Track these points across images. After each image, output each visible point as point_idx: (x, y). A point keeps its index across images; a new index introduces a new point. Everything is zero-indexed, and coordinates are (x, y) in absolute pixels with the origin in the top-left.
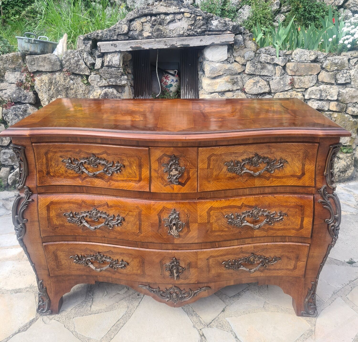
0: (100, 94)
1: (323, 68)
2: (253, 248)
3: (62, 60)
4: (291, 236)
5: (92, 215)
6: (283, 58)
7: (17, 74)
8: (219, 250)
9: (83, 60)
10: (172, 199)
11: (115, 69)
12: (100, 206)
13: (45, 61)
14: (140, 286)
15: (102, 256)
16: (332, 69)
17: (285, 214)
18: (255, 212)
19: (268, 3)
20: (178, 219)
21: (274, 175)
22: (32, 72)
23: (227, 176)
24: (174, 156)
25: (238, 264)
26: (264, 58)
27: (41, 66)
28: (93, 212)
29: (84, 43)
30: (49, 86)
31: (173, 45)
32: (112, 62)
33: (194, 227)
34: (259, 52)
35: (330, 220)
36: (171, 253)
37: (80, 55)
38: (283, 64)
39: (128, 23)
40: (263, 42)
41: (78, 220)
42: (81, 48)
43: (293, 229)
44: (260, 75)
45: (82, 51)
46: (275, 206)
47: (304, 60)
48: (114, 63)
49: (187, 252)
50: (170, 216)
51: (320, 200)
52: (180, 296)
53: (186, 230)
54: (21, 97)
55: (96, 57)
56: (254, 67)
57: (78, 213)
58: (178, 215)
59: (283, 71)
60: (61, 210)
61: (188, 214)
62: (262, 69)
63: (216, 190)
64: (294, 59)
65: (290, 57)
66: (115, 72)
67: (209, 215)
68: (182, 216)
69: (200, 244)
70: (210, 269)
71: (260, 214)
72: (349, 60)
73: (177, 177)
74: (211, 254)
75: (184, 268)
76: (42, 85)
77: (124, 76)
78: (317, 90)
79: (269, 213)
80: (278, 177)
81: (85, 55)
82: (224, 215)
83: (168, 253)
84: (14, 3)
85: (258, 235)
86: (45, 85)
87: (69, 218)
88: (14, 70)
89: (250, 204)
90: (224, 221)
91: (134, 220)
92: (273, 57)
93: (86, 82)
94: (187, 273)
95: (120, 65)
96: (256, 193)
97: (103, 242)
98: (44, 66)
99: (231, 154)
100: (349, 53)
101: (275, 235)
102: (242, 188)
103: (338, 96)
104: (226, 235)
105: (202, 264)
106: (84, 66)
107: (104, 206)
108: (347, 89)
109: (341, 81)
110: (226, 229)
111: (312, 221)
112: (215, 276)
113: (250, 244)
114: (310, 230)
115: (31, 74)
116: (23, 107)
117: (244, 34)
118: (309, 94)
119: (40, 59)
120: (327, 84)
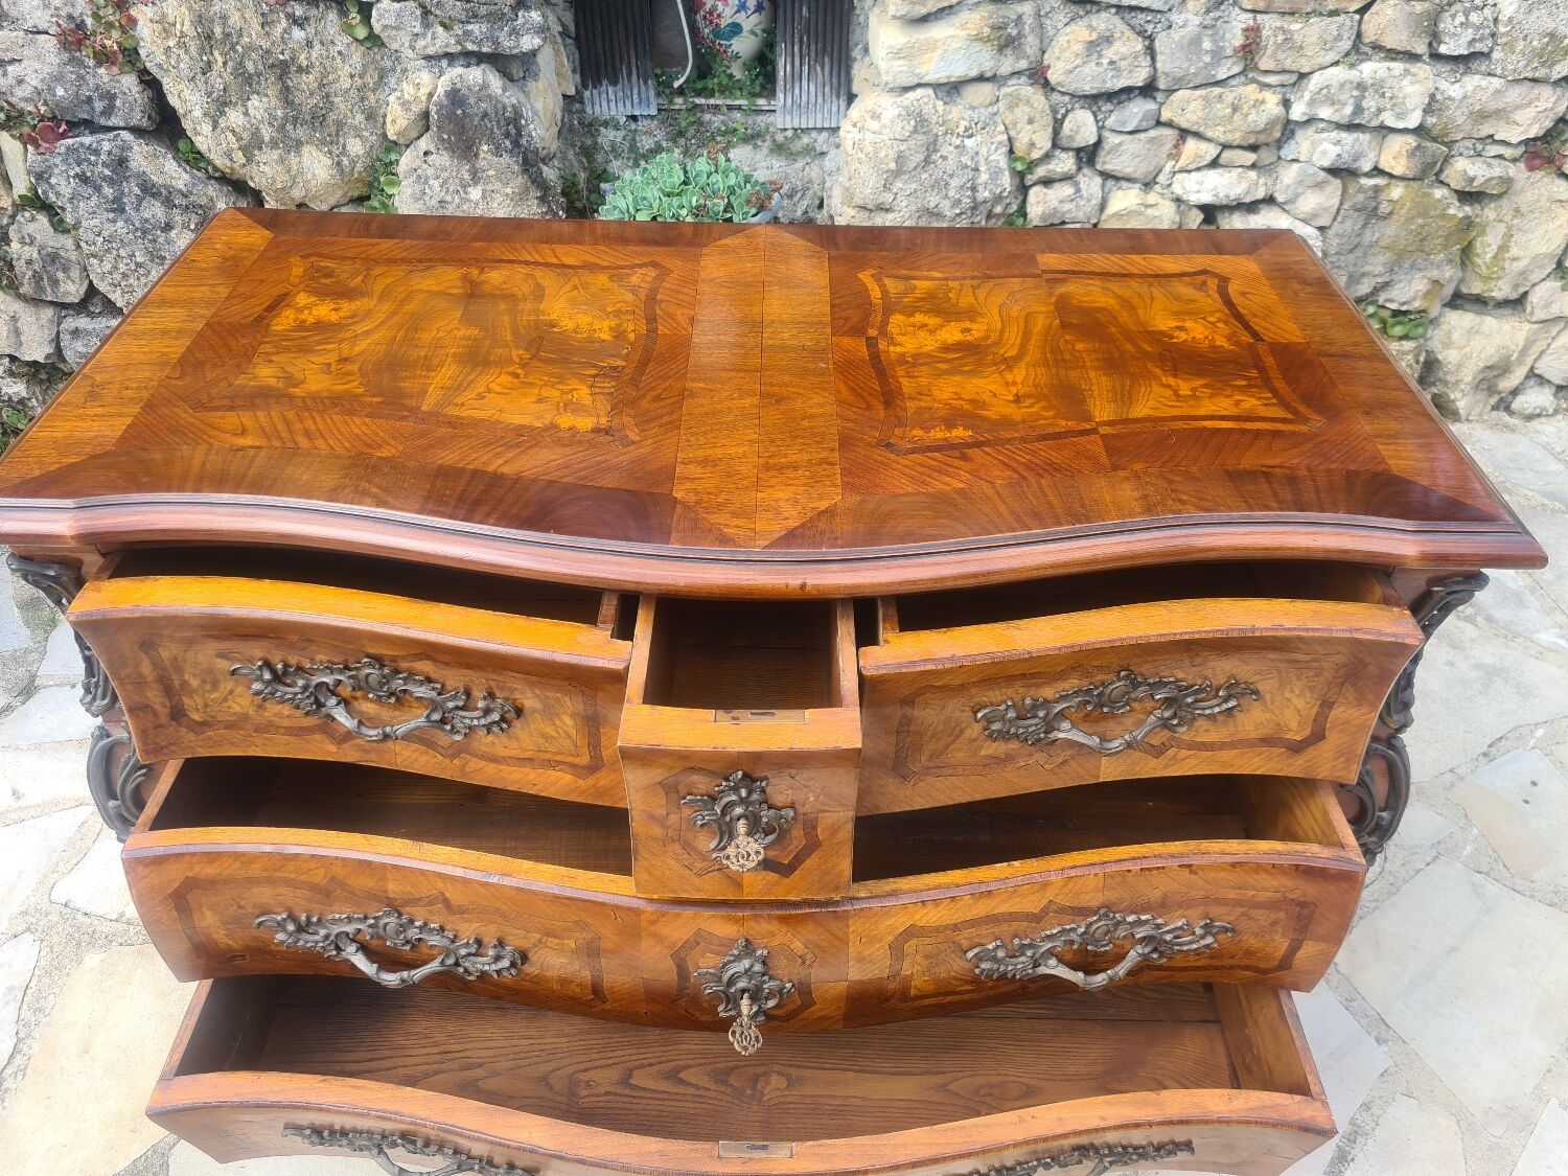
0: (431, 95)
30: (202, 51)
54: (89, 100)
76: (171, 44)
77: (528, 8)
78: (1348, 86)
86: (182, 45)
93: (361, 33)
103: (1424, 111)
108: (1472, 82)
109: (1452, 46)
116: (106, 146)
118: (1312, 102)
120: (1393, 54)
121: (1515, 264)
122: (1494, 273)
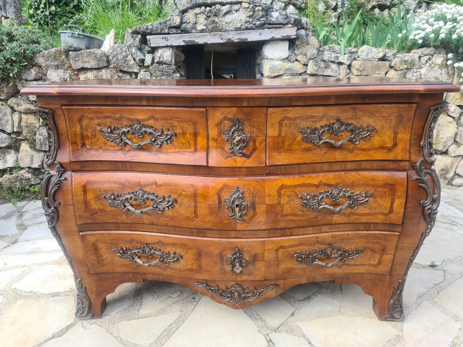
1: (391, 67)
2: (331, 238)
3: (109, 56)
4: (377, 223)
5: (137, 197)
6: (348, 56)
7: (60, 72)
8: (290, 239)
9: (132, 55)
10: (234, 175)
11: (167, 65)
12: (147, 185)
13: (90, 56)
14: (196, 284)
15: (150, 248)
16: (401, 67)
17: (372, 195)
18: (335, 192)
19: (326, 15)
20: (242, 198)
21: (359, 146)
22: (77, 69)
23: (302, 147)
24: (238, 119)
25: (312, 257)
26: (329, 55)
27: (85, 62)
28: (139, 192)
29: (132, 37)
31: (229, 39)
32: (164, 58)
33: (261, 208)
34: (322, 50)
35: (426, 202)
36: (233, 242)
37: (128, 50)
38: (348, 63)
39: (181, 14)
40: (326, 41)
41: (121, 203)
42: (129, 43)
43: (381, 213)
44: (323, 76)
45: (130, 46)
46: (359, 186)
47: (371, 58)
48: (165, 58)
49: (252, 241)
50: (232, 195)
51: (415, 177)
52: (243, 296)
53: (251, 213)
55: (146, 53)
56: (317, 66)
57: (121, 195)
58: (242, 194)
59: (348, 71)
60: (100, 191)
61: (254, 193)
62: (326, 68)
63: (288, 163)
64: (361, 57)
65: (356, 55)
66: (167, 70)
67: (280, 195)
68: (247, 195)
69: (268, 231)
70: (279, 262)
71: (341, 194)
72: (420, 57)
73: (241, 146)
74: (281, 244)
75: (248, 262)
77: (176, 73)
79: (352, 193)
80: (364, 149)
81: (134, 50)
82: (297, 195)
83: (230, 242)
84: (62, 13)
85: (338, 222)
87: (110, 201)
88: (57, 67)
89: (330, 182)
90: (297, 202)
91: (188, 201)
92: (337, 55)
94: (252, 268)
95: (171, 62)
96: (336, 169)
97: (152, 231)
98: (89, 62)
99: (308, 118)
100: (420, 51)
101: (358, 221)
102: (320, 163)
104: (299, 220)
105: (269, 256)
106: (132, 62)
107: (152, 185)
110: (300, 213)
111: (404, 203)
112: (285, 272)
113: (327, 232)
114: (402, 215)
115: (75, 71)
117: (306, 29)
119: (85, 54)
121: (442, 140)
122: (437, 142)
